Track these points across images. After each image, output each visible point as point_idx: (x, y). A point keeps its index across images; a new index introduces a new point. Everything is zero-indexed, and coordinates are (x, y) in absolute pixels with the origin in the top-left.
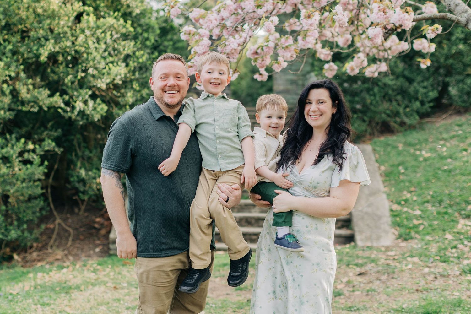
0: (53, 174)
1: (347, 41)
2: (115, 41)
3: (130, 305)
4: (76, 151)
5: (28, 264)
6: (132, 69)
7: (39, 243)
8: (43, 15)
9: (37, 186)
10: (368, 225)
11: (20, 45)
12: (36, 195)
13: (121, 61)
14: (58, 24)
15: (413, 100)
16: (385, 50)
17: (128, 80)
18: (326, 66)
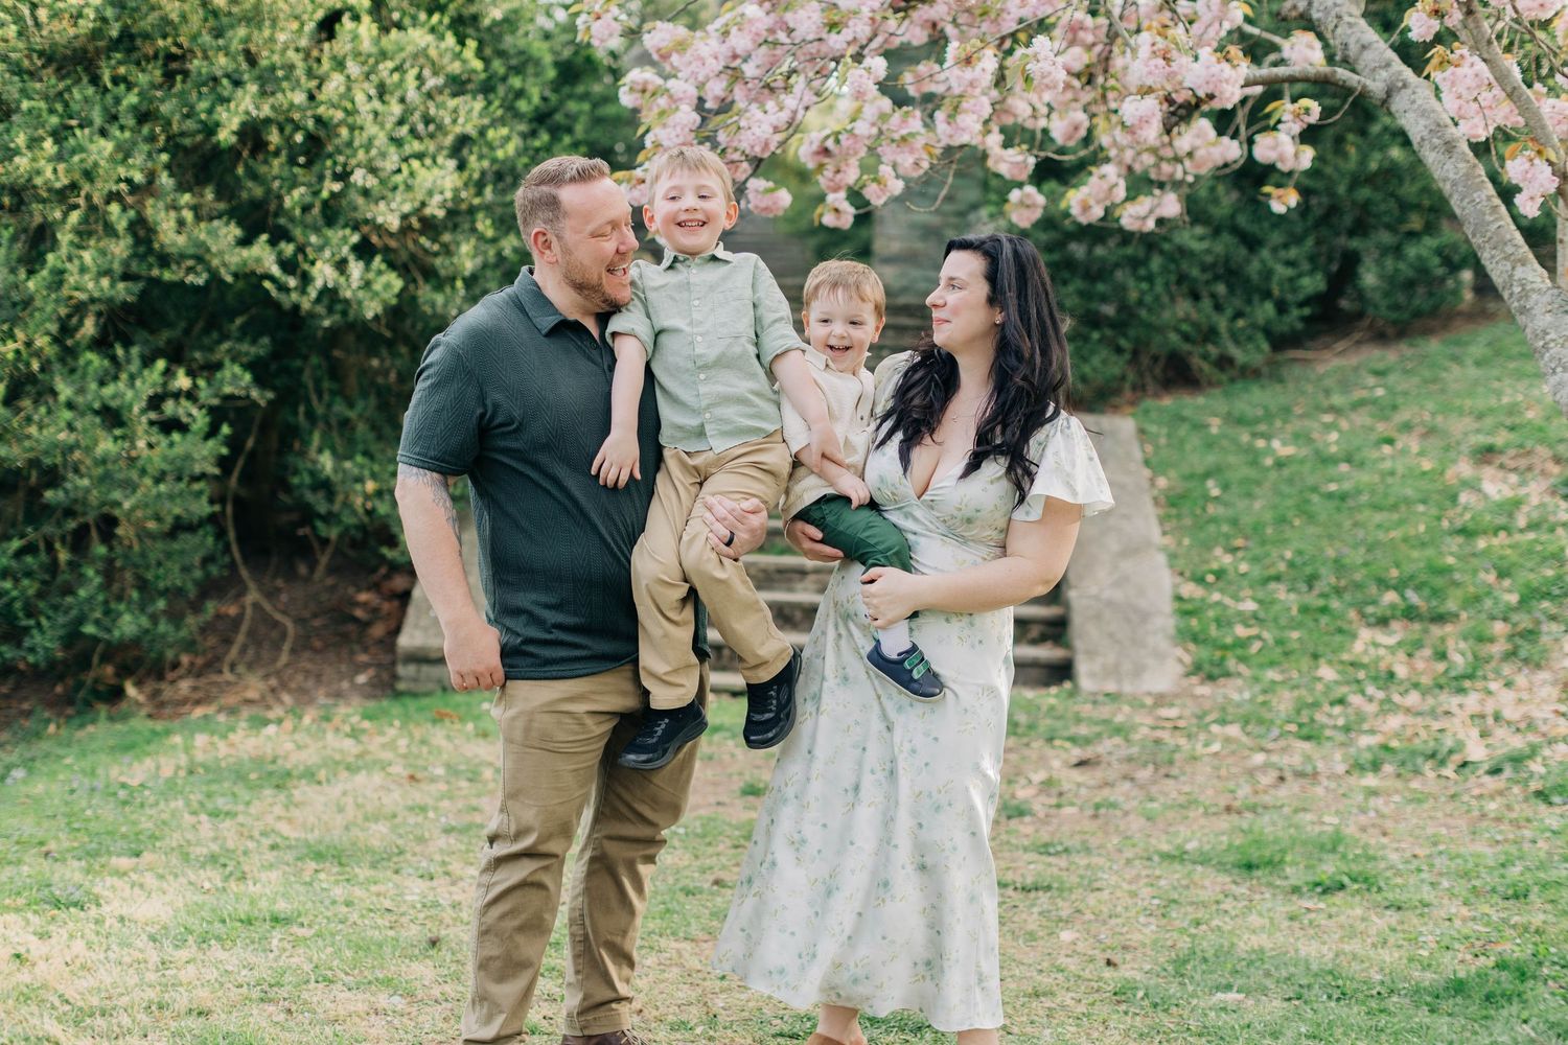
0: (240, 463)
1: (1076, 128)
2: (430, 96)
3: (454, 823)
4: (308, 402)
5: (168, 711)
6: (476, 176)
7: (196, 655)
8: (230, 14)
9: (199, 494)
10: (1111, 635)
11: (159, 94)
12: (195, 520)
13: (445, 152)
14: (272, 39)
15: (1256, 298)
16: (1177, 159)
17: (464, 207)
18: (1015, 195)
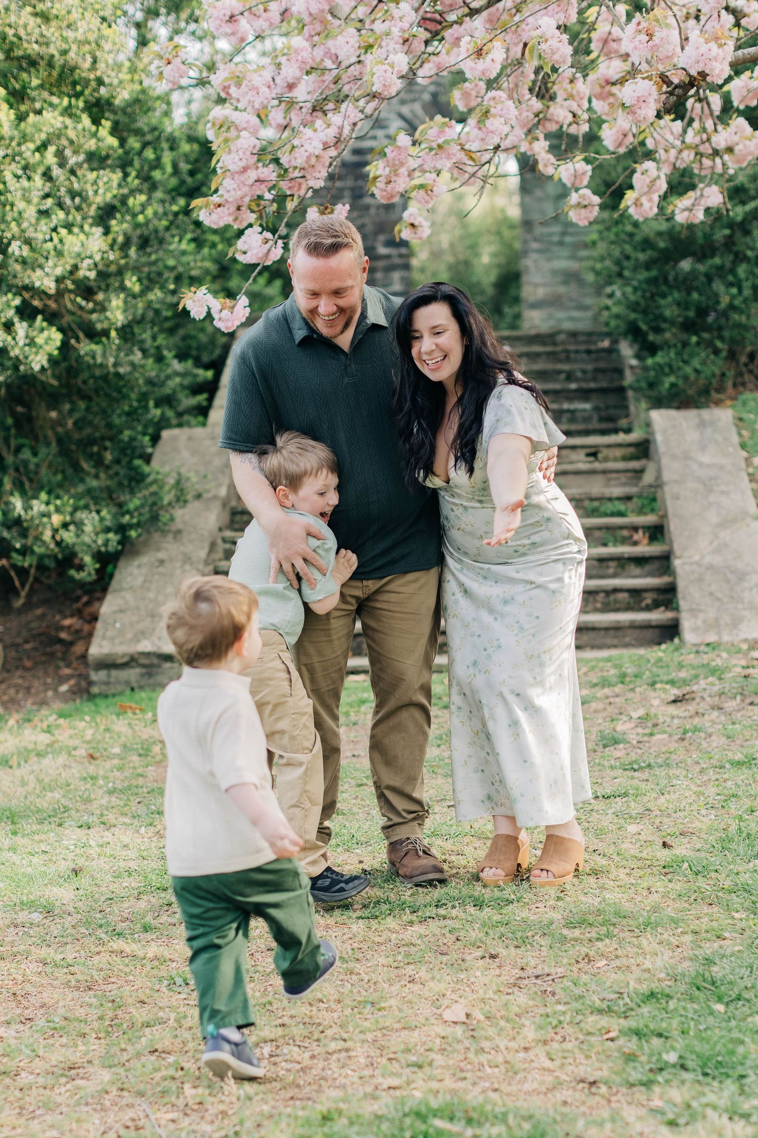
1: (625, 135)
2: (72, 172)
3: (118, 786)
6: (120, 239)
10: (712, 594)
13: (90, 221)
16: (716, 154)
17: (113, 268)
18: (574, 198)
